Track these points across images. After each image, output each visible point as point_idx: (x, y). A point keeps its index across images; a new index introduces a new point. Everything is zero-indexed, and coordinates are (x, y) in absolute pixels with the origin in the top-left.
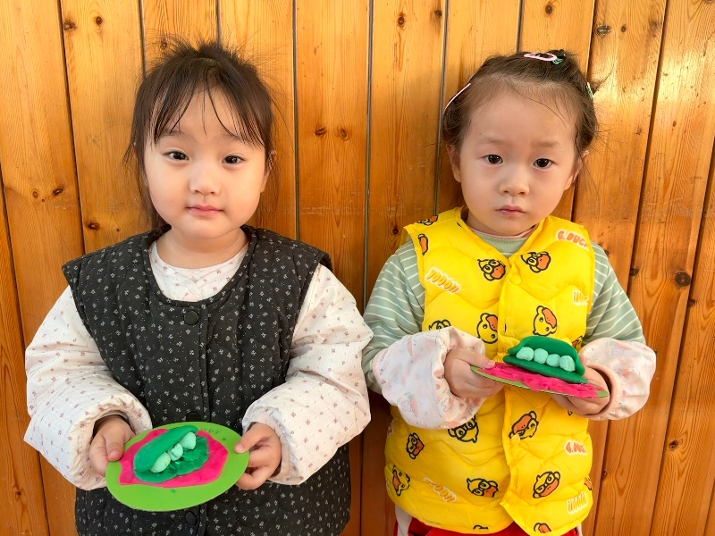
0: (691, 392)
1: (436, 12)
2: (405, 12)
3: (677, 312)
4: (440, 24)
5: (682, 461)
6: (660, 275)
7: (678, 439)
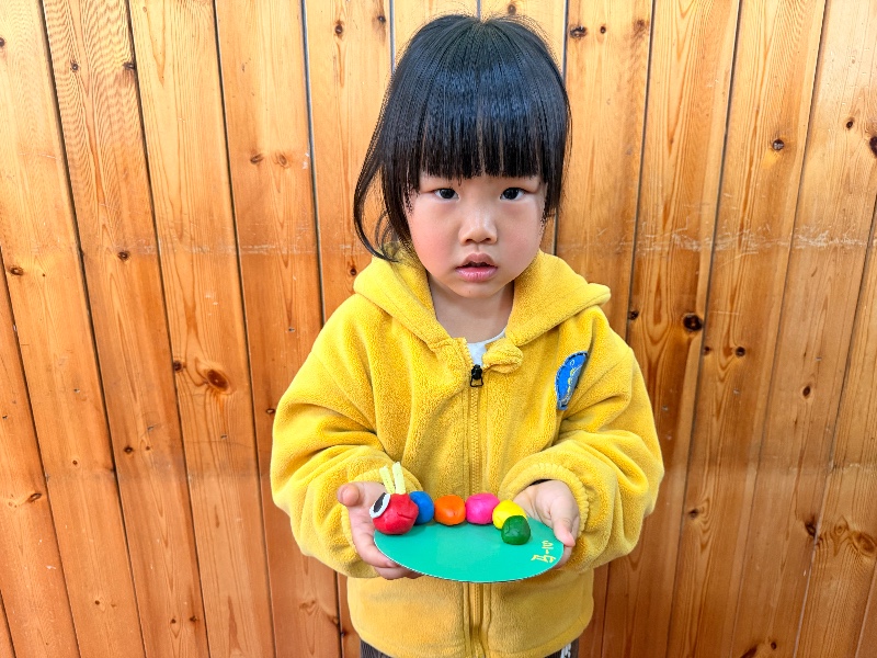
0: (711, 453)
1: (379, 18)
2: (342, 18)
3: (689, 361)
4: (384, 31)
5: (704, 532)
6: (665, 318)
7: (699, 508)
